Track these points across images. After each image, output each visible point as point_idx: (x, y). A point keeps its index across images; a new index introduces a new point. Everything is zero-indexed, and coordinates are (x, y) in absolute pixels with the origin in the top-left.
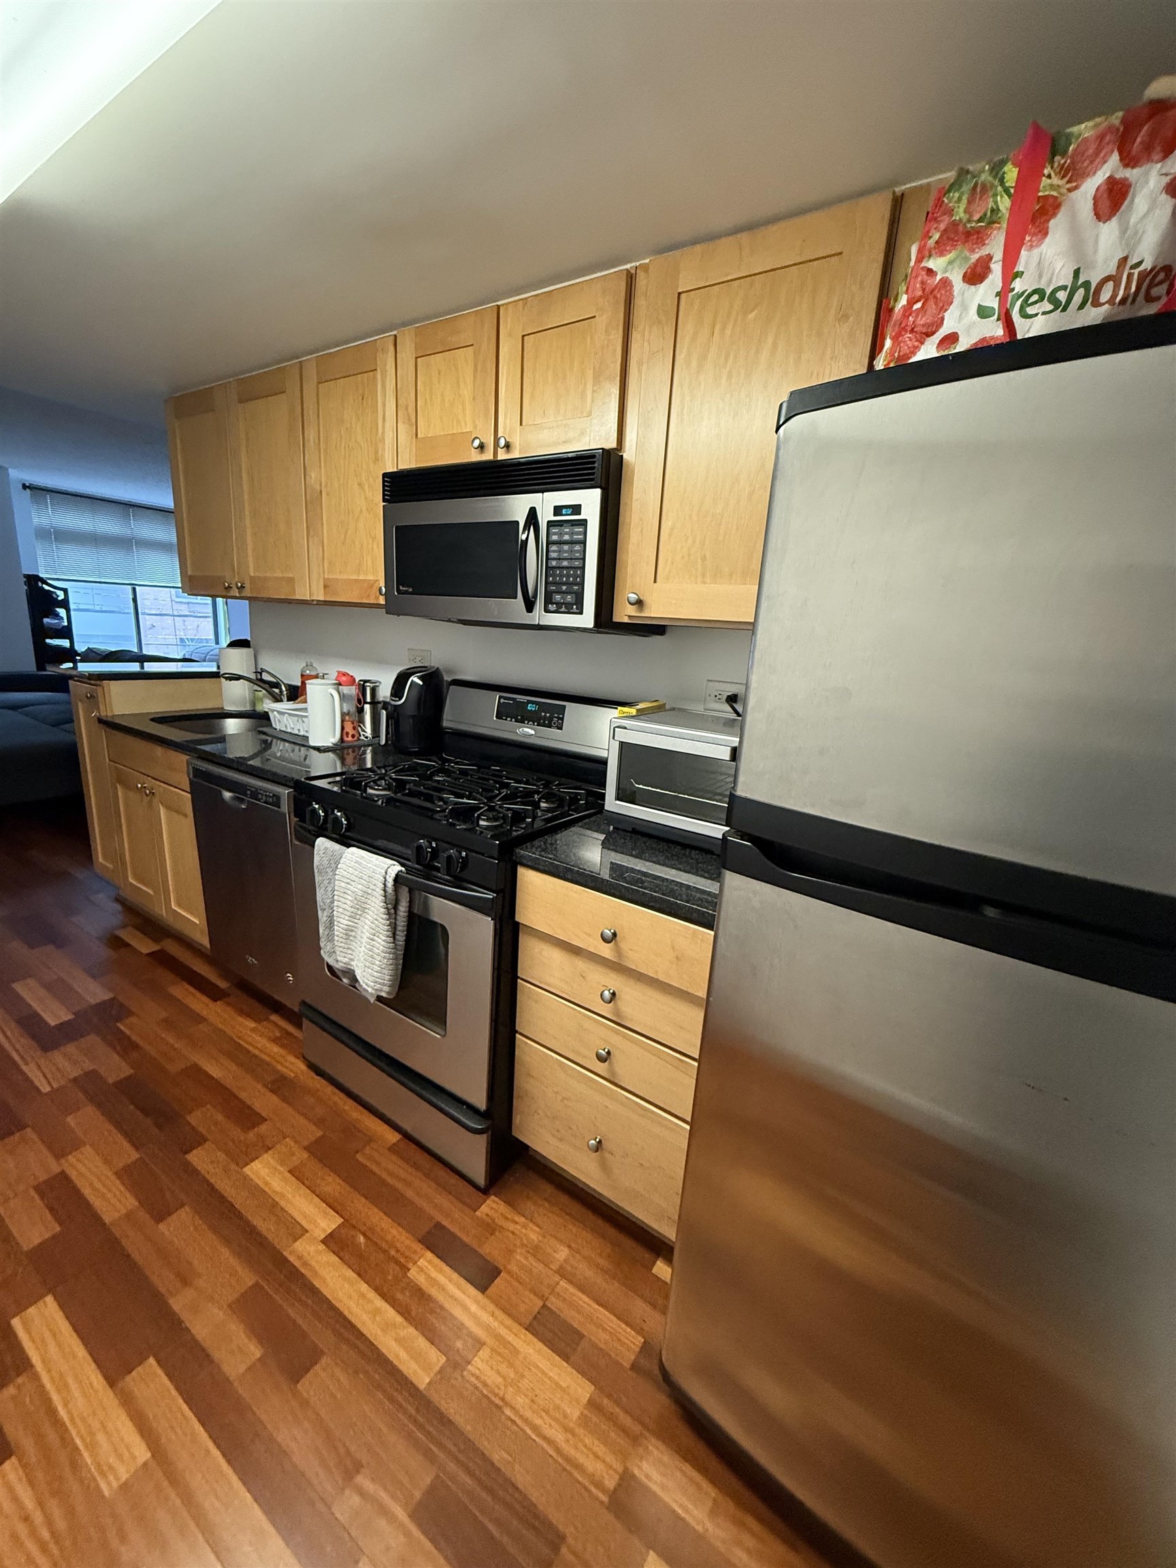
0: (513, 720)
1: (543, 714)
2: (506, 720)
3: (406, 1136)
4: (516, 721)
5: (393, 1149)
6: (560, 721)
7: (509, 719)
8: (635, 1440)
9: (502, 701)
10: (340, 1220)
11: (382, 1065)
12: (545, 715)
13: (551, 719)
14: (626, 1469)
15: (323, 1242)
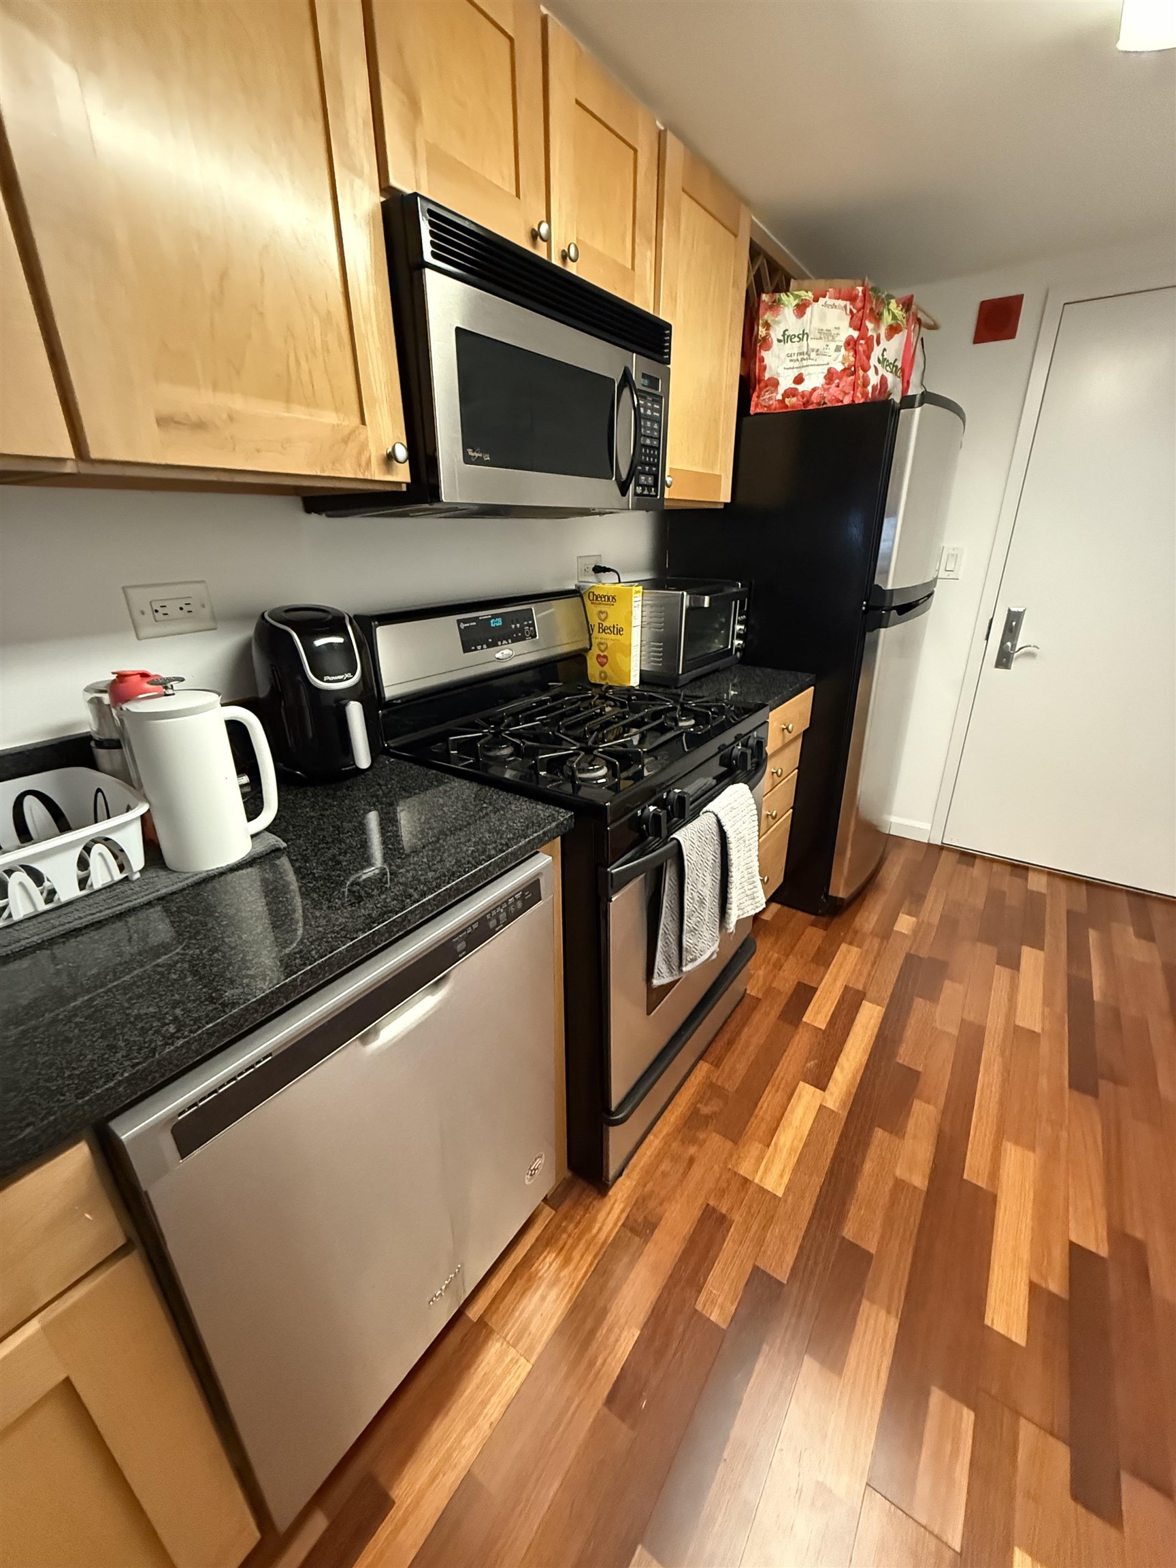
0: (485, 646)
1: (513, 626)
2: (476, 649)
3: (701, 1058)
4: (488, 647)
5: (717, 1064)
6: (531, 628)
7: (479, 647)
8: (856, 932)
9: (462, 626)
10: (802, 1084)
11: (687, 1035)
12: (516, 627)
13: (522, 629)
14: (871, 933)
15: (824, 1089)
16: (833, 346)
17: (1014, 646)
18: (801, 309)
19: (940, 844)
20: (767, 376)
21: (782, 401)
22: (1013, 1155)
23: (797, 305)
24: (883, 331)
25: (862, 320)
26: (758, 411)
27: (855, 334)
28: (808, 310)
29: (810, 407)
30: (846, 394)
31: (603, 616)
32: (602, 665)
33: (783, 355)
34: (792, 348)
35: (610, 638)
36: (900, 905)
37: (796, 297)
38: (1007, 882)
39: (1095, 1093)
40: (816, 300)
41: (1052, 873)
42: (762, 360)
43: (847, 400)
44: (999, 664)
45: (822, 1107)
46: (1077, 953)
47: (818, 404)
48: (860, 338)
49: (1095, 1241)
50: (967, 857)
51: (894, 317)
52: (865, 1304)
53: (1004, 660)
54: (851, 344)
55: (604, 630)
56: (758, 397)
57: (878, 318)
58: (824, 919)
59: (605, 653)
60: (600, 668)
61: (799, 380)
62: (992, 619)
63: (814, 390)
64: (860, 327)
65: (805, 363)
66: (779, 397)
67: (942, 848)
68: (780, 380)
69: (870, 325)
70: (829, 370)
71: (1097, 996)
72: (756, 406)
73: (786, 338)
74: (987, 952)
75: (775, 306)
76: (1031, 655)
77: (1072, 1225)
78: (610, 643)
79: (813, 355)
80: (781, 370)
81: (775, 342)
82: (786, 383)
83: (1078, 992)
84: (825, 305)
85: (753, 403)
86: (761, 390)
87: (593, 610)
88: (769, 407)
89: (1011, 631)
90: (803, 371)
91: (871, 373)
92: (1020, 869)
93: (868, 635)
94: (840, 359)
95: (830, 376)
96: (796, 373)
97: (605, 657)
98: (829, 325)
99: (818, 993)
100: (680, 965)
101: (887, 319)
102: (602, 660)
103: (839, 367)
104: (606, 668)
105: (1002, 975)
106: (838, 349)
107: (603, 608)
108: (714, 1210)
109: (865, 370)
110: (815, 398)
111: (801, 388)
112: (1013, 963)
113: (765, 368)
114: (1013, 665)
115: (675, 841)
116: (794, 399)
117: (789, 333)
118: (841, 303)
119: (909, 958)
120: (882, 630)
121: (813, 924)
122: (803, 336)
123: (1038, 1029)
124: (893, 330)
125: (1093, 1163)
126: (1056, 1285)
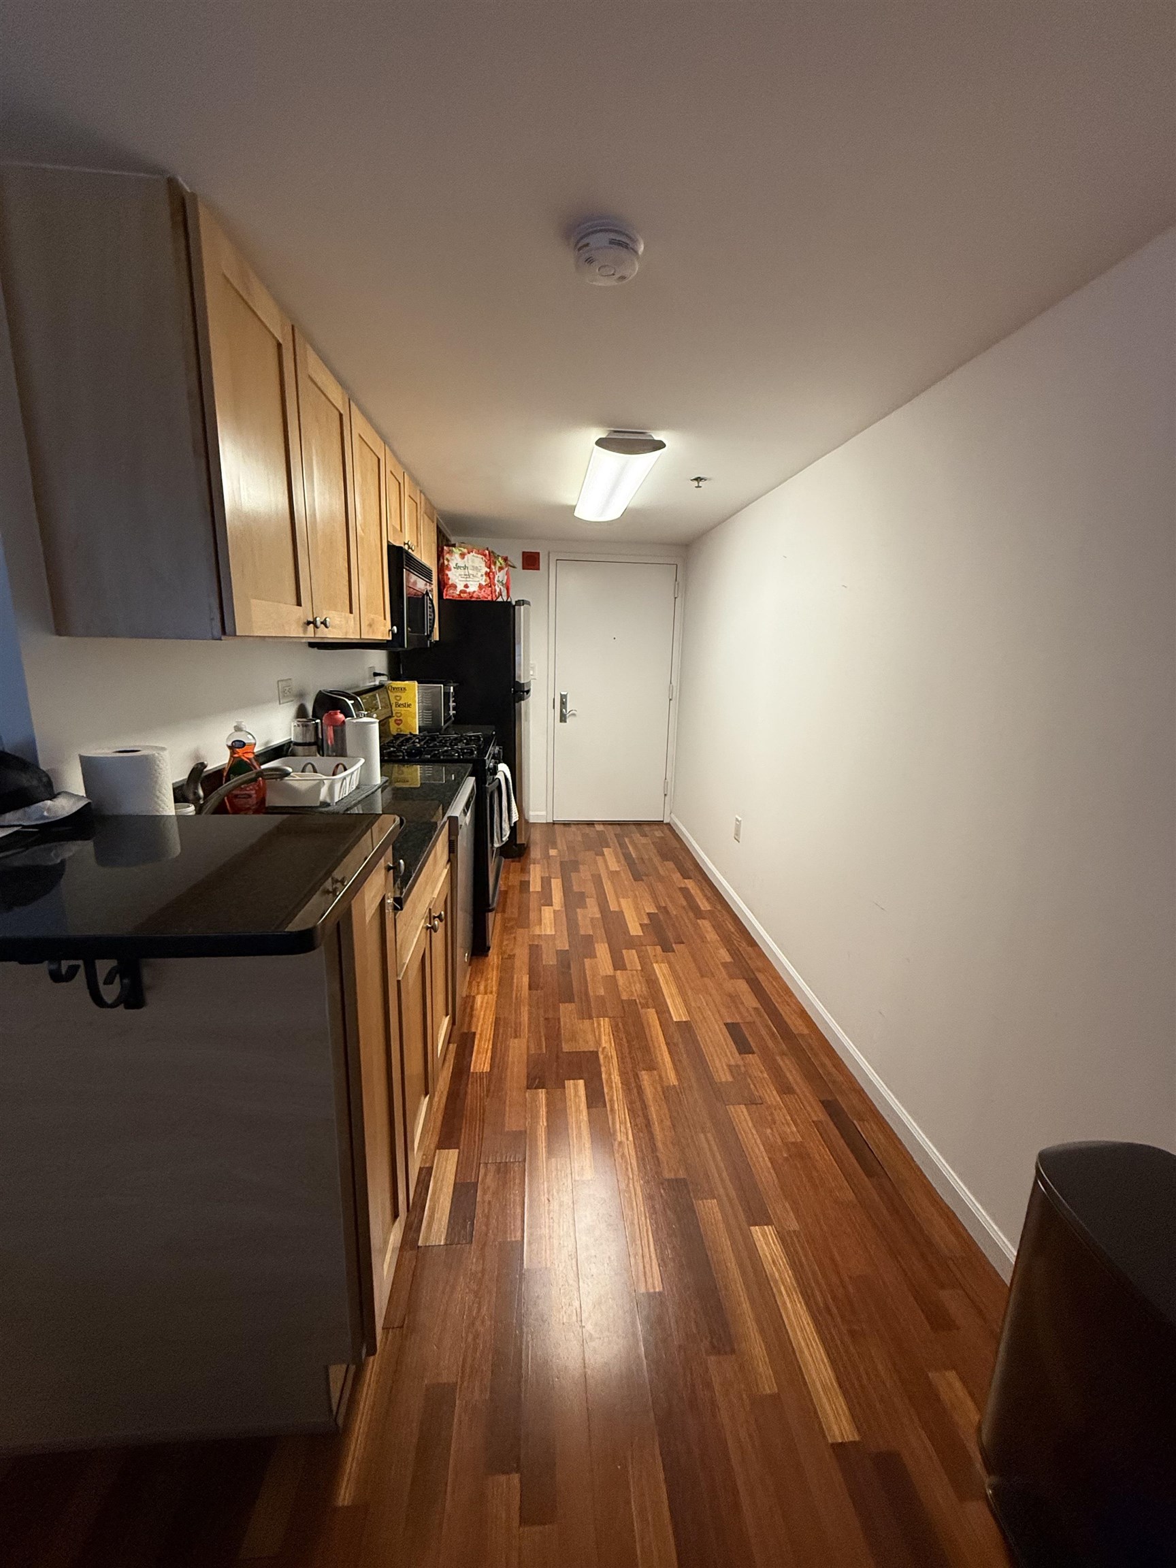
10: (542, 908)
15: (552, 905)
16: (479, 574)
17: (566, 711)
18: (463, 555)
19: (552, 821)
20: (450, 582)
21: (459, 595)
22: (623, 901)
23: (461, 554)
24: (497, 569)
25: (490, 565)
26: (448, 597)
27: (488, 570)
28: (466, 556)
29: (473, 599)
30: (489, 595)
31: (398, 698)
32: (398, 724)
33: (457, 574)
34: (461, 572)
35: (402, 710)
36: (547, 846)
37: (460, 550)
38: (587, 830)
39: (642, 880)
40: (469, 553)
41: (604, 823)
42: (447, 575)
43: (490, 598)
44: (561, 721)
45: (554, 910)
46: (622, 845)
47: (477, 598)
48: (490, 571)
49: (653, 910)
50: (567, 824)
51: (501, 564)
52: (596, 945)
53: (563, 718)
54: (487, 574)
55: (399, 706)
56: (447, 591)
57: (495, 564)
58: (517, 859)
59: (401, 718)
60: (397, 726)
61: (466, 586)
62: (554, 699)
63: (474, 592)
64: (490, 568)
65: (468, 579)
66: (458, 593)
67: (554, 823)
68: (458, 585)
69: (493, 567)
70: (480, 584)
71: (634, 856)
72: (446, 595)
73: (457, 567)
74: (591, 854)
75: (450, 552)
76: (574, 715)
77: (646, 909)
78: (402, 712)
79: (471, 576)
80: (457, 581)
81: (452, 568)
82: (460, 587)
83: (627, 856)
84: (473, 556)
85: (444, 594)
86: (448, 588)
87: (392, 695)
88: (453, 597)
89: (563, 704)
90: (468, 583)
91: (496, 587)
92: (591, 824)
93: (517, 704)
94: (484, 580)
95: (480, 587)
96: (465, 583)
97: (400, 720)
98: (476, 565)
99: (531, 882)
100: (502, 837)
101: (498, 564)
102: (398, 722)
103: (484, 584)
104: (401, 726)
105: (599, 859)
106: (482, 576)
107: (398, 694)
108: (533, 945)
109: (495, 586)
110: (475, 595)
111: (468, 590)
112: (603, 854)
113: (449, 579)
114: (567, 720)
115: (497, 780)
116: (465, 595)
117: (458, 565)
118: (479, 556)
119: (561, 863)
120: (522, 702)
121: (513, 861)
122: (465, 567)
123: (618, 869)
124: (501, 569)
125: (647, 895)
126: (646, 921)
